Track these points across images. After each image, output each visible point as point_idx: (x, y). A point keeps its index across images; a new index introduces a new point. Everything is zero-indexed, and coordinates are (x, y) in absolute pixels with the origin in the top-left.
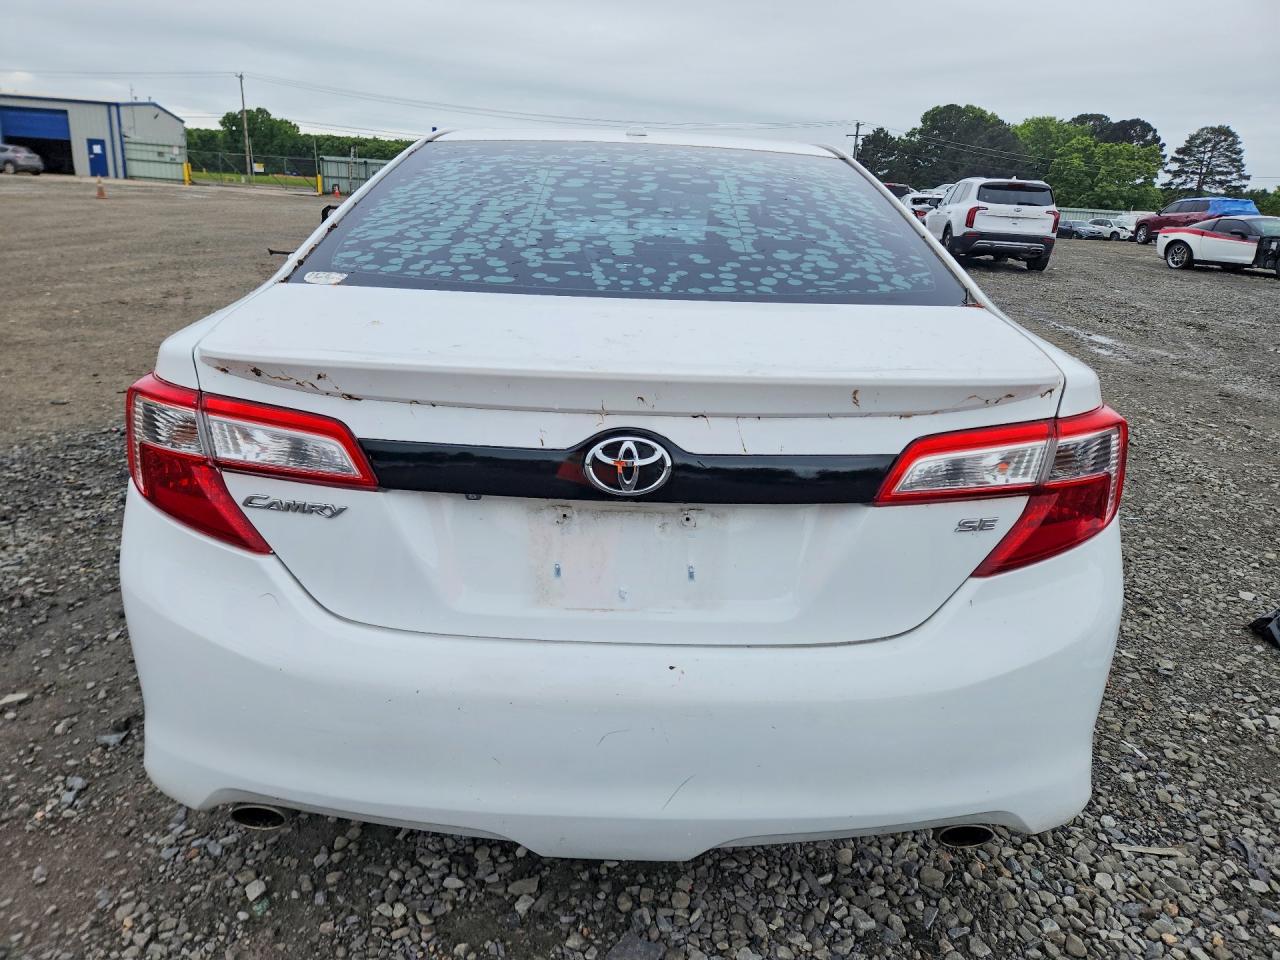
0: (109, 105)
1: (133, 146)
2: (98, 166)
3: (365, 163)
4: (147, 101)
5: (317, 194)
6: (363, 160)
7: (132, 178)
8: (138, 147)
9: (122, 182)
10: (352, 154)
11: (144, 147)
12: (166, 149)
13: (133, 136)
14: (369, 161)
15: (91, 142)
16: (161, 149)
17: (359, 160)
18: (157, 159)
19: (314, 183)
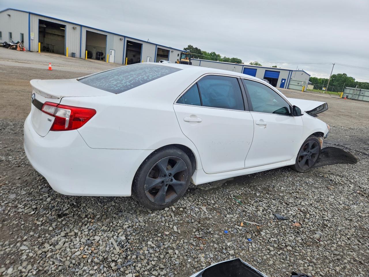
0: (290, 71)
1: (292, 81)
2: (282, 86)
3: (360, 90)
4: (302, 70)
5: (340, 98)
6: (360, 89)
7: (289, 89)
8: (293, 81)
9: (286, 90)
10: (356, 87)
11: (295, 81)
12: (300, 82)
13: (293, 79)
14: (362, 89)
15: (283, 79)
16: (299, 82)
17: (358, 89)
18: (297, 85)
19: (340, 94)
